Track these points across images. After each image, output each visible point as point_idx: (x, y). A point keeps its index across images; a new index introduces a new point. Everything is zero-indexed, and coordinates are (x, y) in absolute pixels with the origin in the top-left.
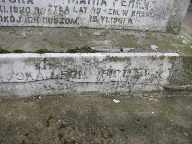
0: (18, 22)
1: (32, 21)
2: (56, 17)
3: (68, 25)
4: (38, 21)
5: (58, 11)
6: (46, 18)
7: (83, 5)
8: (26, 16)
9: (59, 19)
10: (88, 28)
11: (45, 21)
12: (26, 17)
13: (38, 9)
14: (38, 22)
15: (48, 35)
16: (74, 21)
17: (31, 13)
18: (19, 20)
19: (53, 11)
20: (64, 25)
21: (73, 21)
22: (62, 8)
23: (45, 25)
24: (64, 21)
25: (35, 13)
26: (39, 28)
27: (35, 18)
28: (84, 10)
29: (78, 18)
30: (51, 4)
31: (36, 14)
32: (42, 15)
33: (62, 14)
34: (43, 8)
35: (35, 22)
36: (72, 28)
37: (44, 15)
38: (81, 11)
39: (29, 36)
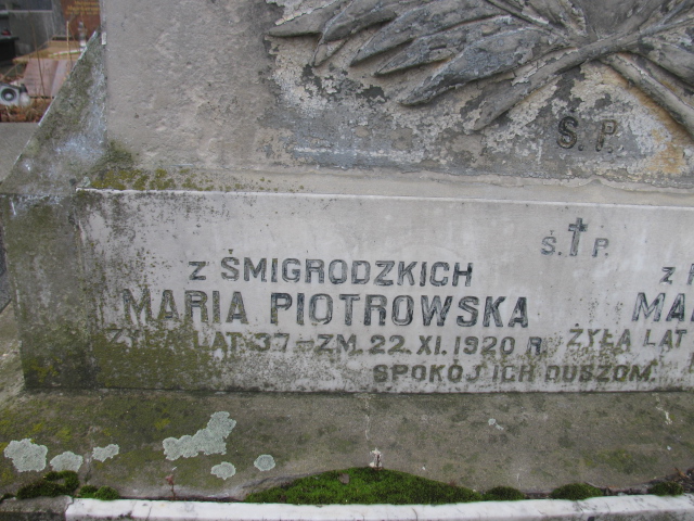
0: (470, 380)
1: (513, 376)
2: (588, 363)
3: (620, 384)
4: (531, 375)
5: (597, 346)
6: (557, 368)
7: (674, 324)
8: (498, 364)
9: (596, 367)
10: (679, 390)
11: (553, 374)
12: (497, 366)
13: (537, 343)
14: (530, 380)
15: (567, 425)
16: (641, 372)
17: (514, 355)
18: (474, 375)
19: (582, 347)
20: (608, 385)
21: (638, 373)
22: (610, 336)
23: (552, 387)
24: (610, 375)
25: (529, 352)
26: (532, 395)
27: (523, 367)
28: (675, 337)
29: (654, 363)
30: (580, 327)
31: (529, 357)
32: (548, 359)
33: (608, 352)
34: (554, 337)
35: (521, 380)
36: (631, 392)
37: (553, 359)
38: (666, 343)
39: (511, 429)
